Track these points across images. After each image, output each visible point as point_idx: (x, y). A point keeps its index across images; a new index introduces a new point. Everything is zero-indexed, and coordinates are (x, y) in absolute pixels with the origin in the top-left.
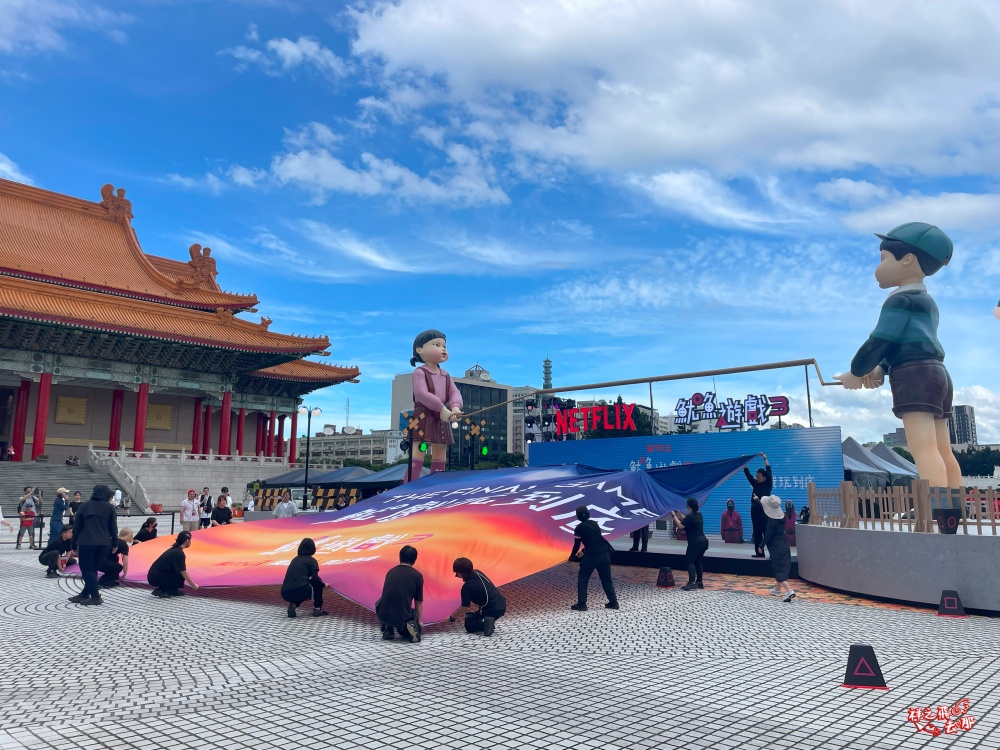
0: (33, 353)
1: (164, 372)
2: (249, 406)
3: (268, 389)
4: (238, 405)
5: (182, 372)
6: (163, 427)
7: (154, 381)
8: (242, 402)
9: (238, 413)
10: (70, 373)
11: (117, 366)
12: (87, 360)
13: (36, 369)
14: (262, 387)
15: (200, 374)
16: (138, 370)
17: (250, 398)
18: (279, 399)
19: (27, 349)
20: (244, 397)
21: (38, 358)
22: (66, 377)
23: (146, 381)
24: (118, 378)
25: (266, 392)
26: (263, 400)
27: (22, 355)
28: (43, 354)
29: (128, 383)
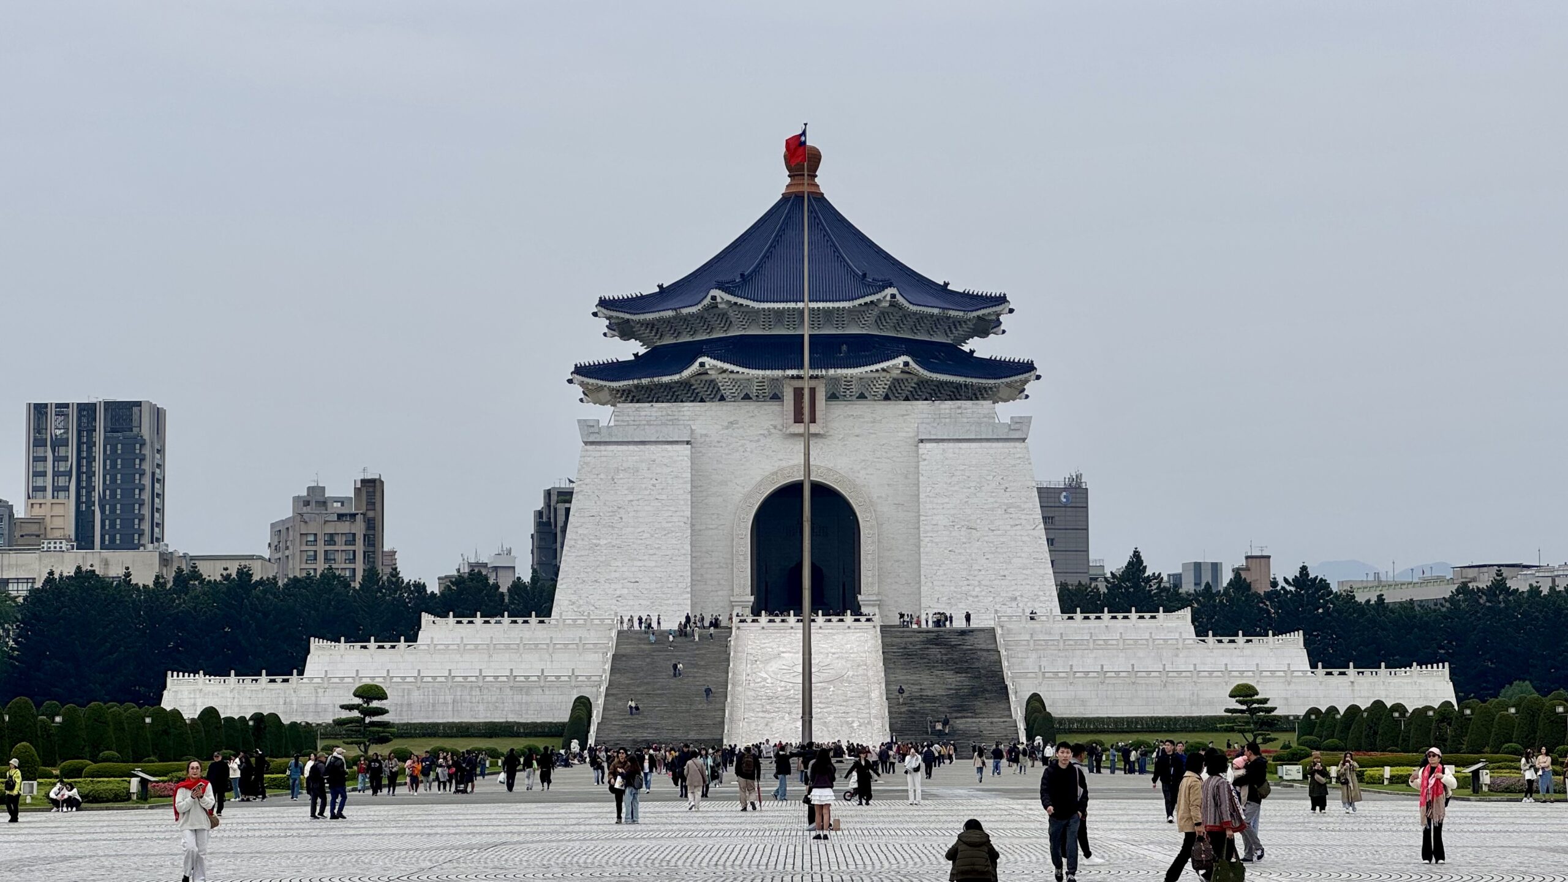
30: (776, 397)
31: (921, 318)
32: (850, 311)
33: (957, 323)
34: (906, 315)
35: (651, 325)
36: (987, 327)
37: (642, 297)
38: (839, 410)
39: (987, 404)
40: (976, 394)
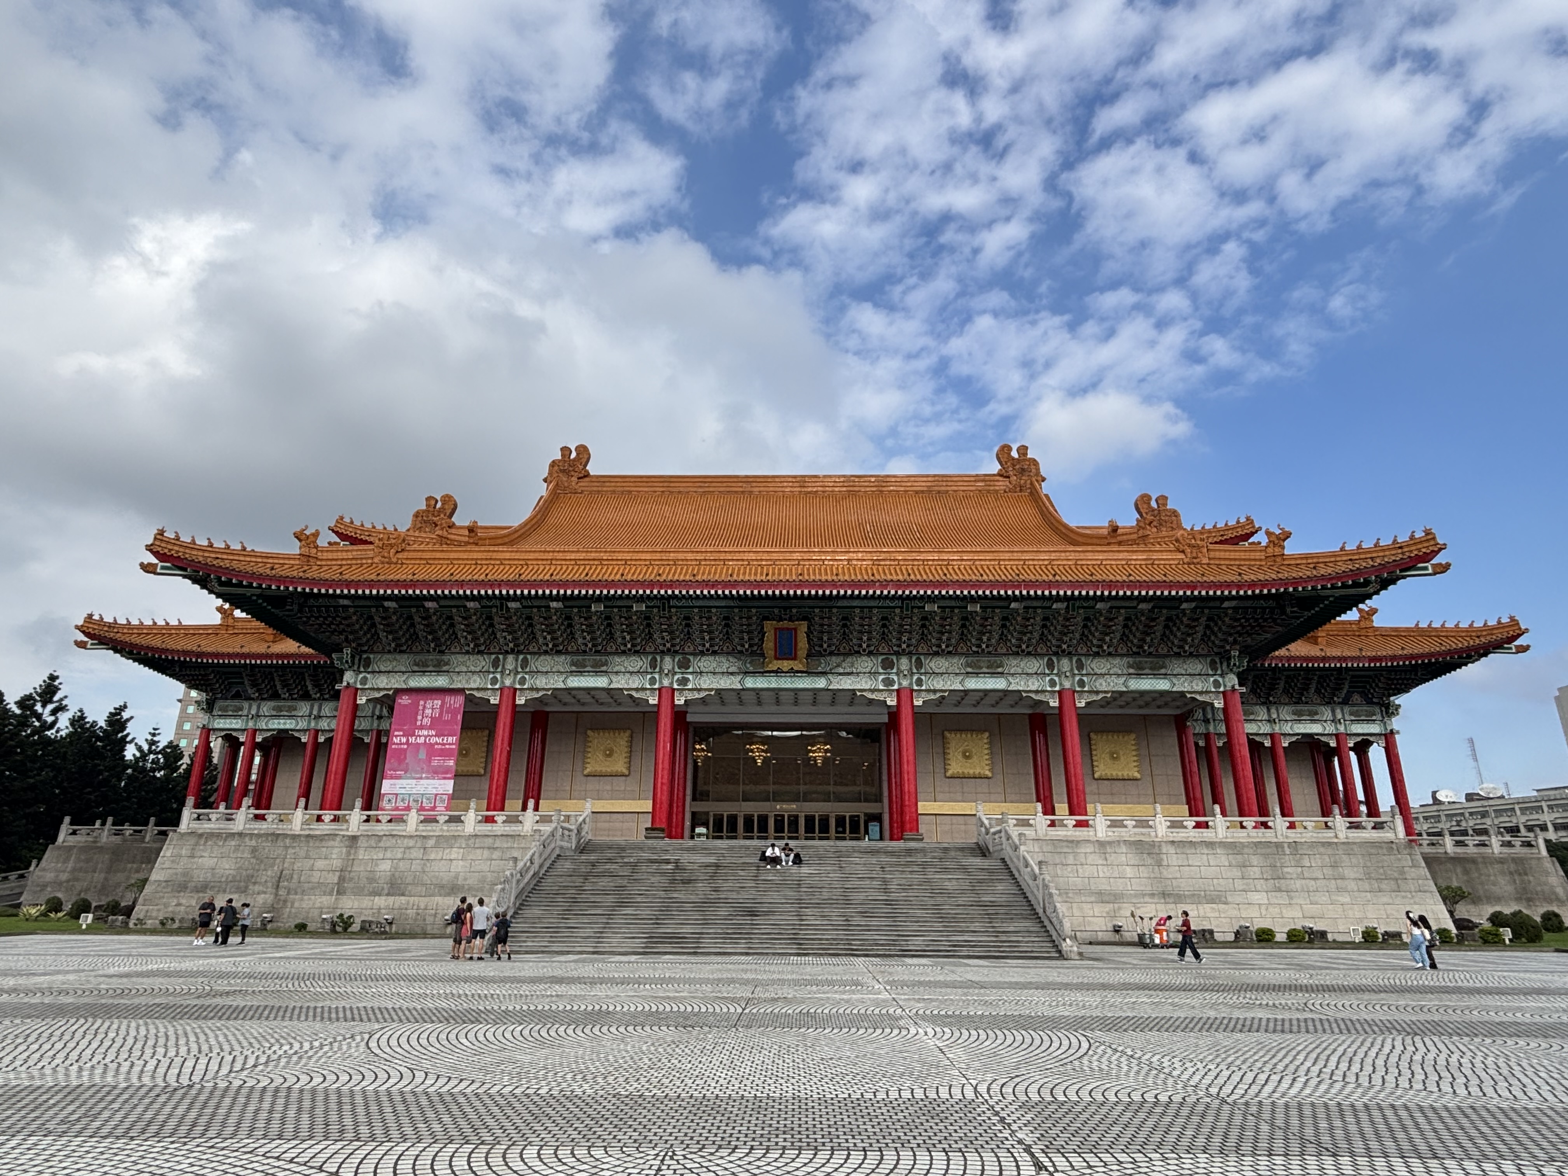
0: (880, 658)
1: (1098, 665)
2: (1287, 728)
3: (1318, 691)
4: (1266, 729)
5: (1131, 660)
6: (1126, 773)
7: (1082, 683)
8: (1271, 721)
9: (1267, 743)
10: (938, 684)
11: (1014, 664)
12: (963, 660)
13: (888, 682)
14: (1306, 688)
15: (1167, 661)
16: (1050, 665)
17: (1286, 713)
18: (1347, 709)
19: (870, 653)
20: (1273, 710)
21: (888, 665)
22: (935, 691)
23: (1067, 685)
24: (1018, 684)
25: (1316, 698)
26: (1313, 713)
27: (866, 664)
28: (894, 658)
29: (1037, 692)
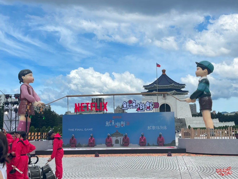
30: (162, 95)
31: (176, 86)
32: (169, 86)
33: (180, 87)
34: (175, 86)
35: (149, 88)
36: (183, 87)
37: (148, 85)
38: (168, 96)
39: (184, 95)
40: (182, 94)
